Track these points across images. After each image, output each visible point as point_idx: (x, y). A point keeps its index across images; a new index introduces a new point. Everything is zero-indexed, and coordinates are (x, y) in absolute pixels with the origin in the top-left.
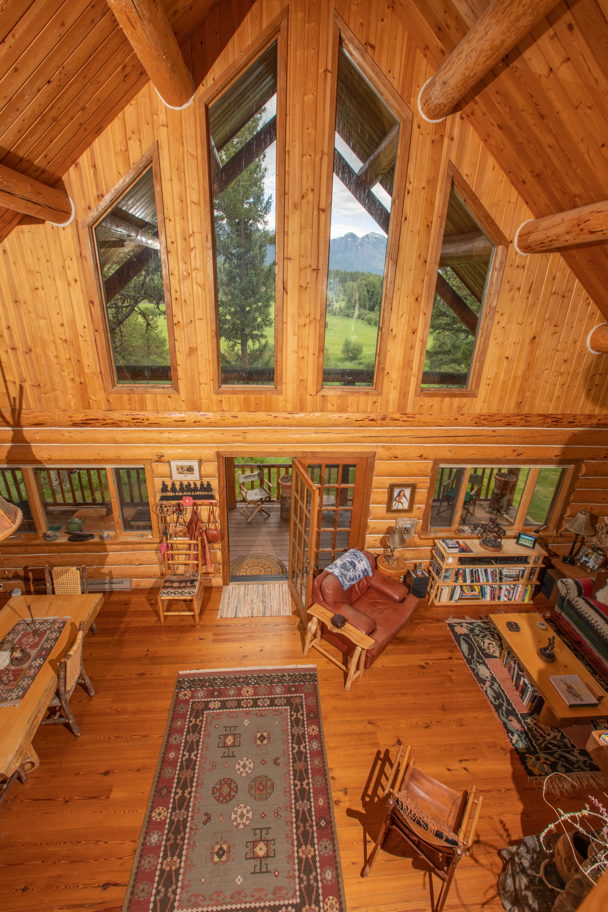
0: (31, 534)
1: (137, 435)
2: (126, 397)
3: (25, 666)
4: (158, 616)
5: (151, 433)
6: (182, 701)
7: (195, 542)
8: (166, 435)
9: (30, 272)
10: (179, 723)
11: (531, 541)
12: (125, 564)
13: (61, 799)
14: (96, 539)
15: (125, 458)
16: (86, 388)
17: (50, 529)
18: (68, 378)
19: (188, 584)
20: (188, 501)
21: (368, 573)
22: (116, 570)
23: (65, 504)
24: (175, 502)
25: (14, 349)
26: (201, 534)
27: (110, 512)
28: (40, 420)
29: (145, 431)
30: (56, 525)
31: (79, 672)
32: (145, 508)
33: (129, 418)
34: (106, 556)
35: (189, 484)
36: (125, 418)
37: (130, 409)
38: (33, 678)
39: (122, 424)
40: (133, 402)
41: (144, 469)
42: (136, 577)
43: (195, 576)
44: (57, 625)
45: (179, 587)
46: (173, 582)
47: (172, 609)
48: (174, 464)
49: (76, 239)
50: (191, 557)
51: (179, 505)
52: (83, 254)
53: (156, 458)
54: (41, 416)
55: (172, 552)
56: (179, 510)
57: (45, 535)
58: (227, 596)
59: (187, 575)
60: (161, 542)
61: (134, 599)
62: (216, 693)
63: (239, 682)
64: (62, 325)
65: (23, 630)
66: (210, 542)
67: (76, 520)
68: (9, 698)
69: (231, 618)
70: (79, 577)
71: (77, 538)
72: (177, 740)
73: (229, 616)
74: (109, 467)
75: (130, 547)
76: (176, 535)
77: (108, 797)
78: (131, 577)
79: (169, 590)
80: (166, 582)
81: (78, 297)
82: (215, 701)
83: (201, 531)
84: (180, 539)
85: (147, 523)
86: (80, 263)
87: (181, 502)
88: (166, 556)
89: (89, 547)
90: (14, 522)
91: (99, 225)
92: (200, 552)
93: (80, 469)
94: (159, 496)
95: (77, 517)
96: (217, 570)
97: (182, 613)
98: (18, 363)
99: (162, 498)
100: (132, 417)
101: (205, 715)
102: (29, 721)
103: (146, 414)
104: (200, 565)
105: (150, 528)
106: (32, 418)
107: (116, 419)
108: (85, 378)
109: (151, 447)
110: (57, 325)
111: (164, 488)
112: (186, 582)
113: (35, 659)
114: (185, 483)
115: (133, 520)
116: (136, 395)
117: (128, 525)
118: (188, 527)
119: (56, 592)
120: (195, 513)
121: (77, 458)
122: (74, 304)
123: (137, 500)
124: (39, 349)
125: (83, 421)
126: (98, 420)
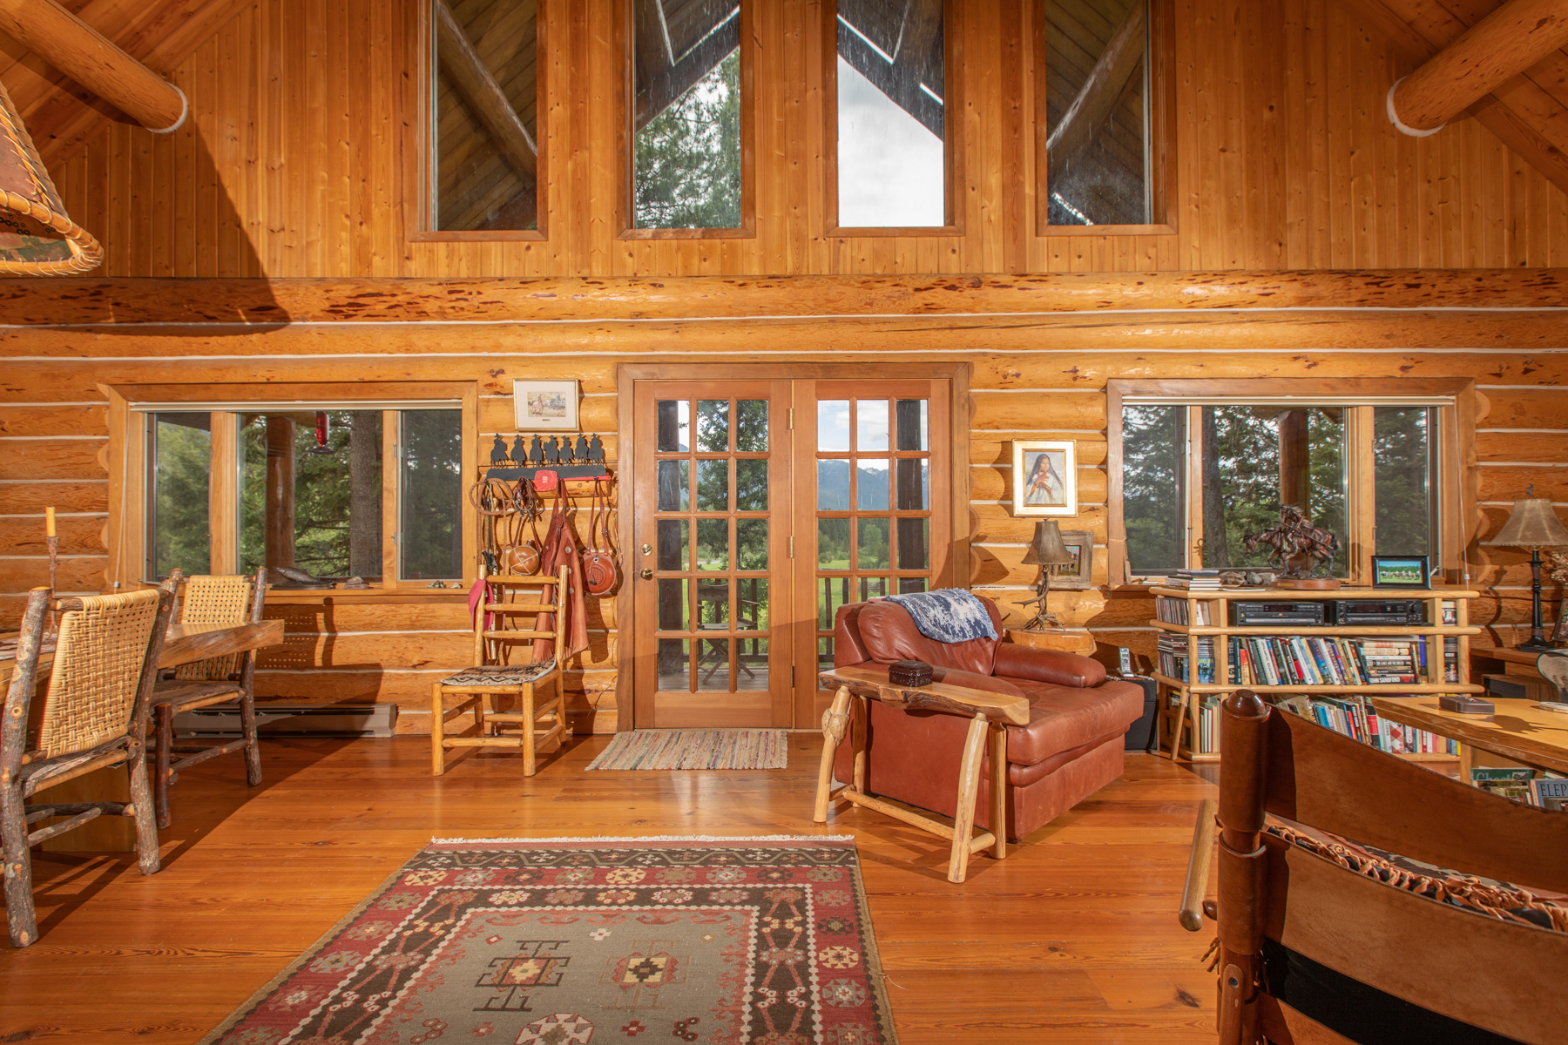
6: (409, 890)
7: (553, 580)
10: (369, 931)
11: (1414, 570)
21: (985, 630)
25: (252, 162)
35: (554, 442)
36: (434, 290)
41: (460, 409)
43: (543, 665)
48: (522, 391)
50: (541, 623)
51: (524, 484)
53: (488, 378)
56: (525, 499)
58: (622, 745)
62: (525, 876)
63: (604, 860)
69: (621, 771)
71: (291, 583)
72: (339, 966)
74: (390, 406)
75: (404, 609)
82: (514, 891)
83: (568, 550)
87: (530, 478)
88: (480, 615)
92: (561, 609)
94: (485, 472)
99: (493, 475)
100: (449, 287)
101: (465, 917)
104: (558, 641)
107: (416, 294)
112: (518, 670)
116: (463, 245)
118: (542, 553)
125: (352, 301)
126: (381, 295)
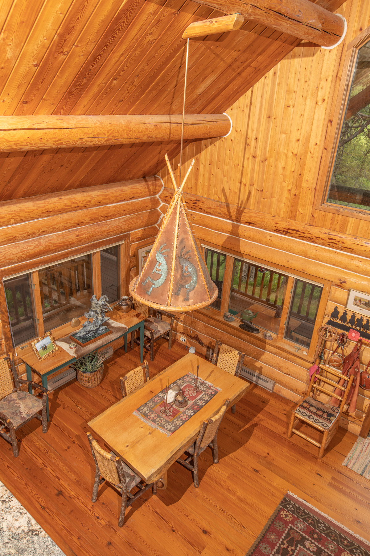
0: (216, 310)
1: (327, 255)
2: (330, 216)
3: (182, 410)
4: (288, 428)
5: (342, 256)
6: (282, 519)
7: (346, 378)
8: (356, 263)
9: (289, 91)
10: (273, 537)
12: (275, 367)
13: (171, 525)
14: (260, 335)
15: (309, 273)
16: (298, 200)
17: (230, 311)
18: (286, 189)
19: (325, 415)
20: (354, 336)
22: (267, 369)
23: (245, 294)
24: (341, 331)
25: (254, 157)
26: (356, 374)
27: (278, 315)
28: (252, 220)
29: (336, 253)
30: (235, 310)
31: (213, 437)
32: (309, 324)
33: (325, 237)
34: (263, 353)
35: (362, 319)
36: (322, 236)
37: (330, 229)
38: (184, 422)
39: (317, 241)
40: (335, 222)
41: (322, 288)
42: (280, 383)
43: (334, 410)
44: (210, 391)
45: (315, 414)
46: (311, 405)
47: (301, 429)
48: (353, 294)
49: (338, 61)
50: (337, 391)
51: (343, 335)
52: (339, 75)
53: (338, 282)
54: (255, 217)
55: (321, 377)
56: (342, 340)
57: (225, 316)
58: (359, 448)
59: (327, 406)
60: (314, 363)
61: (272, 401)
62: (315, 536)
63: (342, 543)
64: (298, 140)
65: (188, 382)
66: (361, 386)
67: (250, 312)
68: (166, 427)
69: (356, 473)
70: (237, 360)
71: (246, 327)
72: (266, 551)
73: (355, 469)
74: (292, 276)
75: (284, 354)
76: (330, 362)
77: (200, 552)
78: (276, 381)
79: (305, 411)
80: (305, 401)
81: (321, 115)
82: (312, 543)
83: (357, 370)
84: (332, 369)
85: (305, 339)
86: (333, 84)
87: (347, 333)
88: (313, 378)
89: (252, 339)
90: (211, 298)
91: (364, 46)
92: (347, 391)
93: (267, 270)
94: (327, 319)
95: (252, 310)
96: (359, 417)
97: (309, 439)
98: (253, 169)
99: (330, 323)
100: (329, 236)
101: (298, 548)
102: (171, 452)
103: (344, 236)
104: (343, 403)
105: (308, 345)
106: (248, 216)
107: (314, 235)
108: (300, 191)
109: (336, 270)
110: (294, 139)
111: (335, 314)
112: (324, 412)
113: (188, 409)
114: (358, 317)
115: (294, 331)
116: (340, 216)
117: (289, 334)
118: (344, 360)
119: (218, 364)
120: (357, 349)
121: (269, 260)
122: (315, 122)
123: (303, 314)
124: (272, 160)
125: (285, 230)
126: (298, 231)
